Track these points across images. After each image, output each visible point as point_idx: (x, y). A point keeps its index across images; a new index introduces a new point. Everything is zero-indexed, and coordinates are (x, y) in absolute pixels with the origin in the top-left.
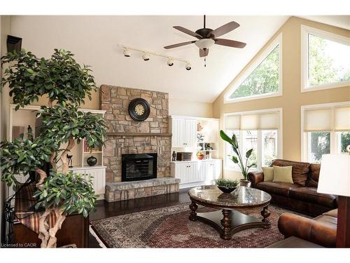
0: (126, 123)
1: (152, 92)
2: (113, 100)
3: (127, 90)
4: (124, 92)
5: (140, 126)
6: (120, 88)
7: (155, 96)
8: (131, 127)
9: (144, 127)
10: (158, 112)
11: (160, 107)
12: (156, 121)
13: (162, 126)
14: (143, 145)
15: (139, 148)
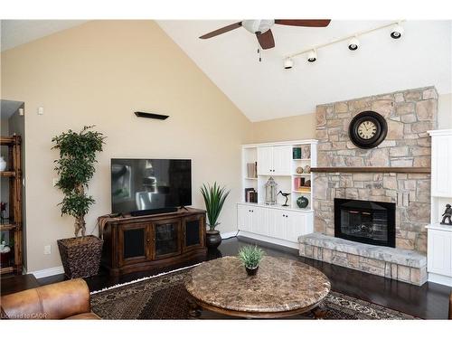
0: (348, 153)
1: (393, 95)
2: (330, 123)
3: (348, 103)
4: (344, 108)
5: (370, 157)
6: (339, 103)
7: (400, 99)
8: (354, 159)
9: (378, 157)
10: (408, 128)
11: (412, 118)
12: (404, 145)
13: (416, 152)
14: (369, 186)
15: (362, 191)
